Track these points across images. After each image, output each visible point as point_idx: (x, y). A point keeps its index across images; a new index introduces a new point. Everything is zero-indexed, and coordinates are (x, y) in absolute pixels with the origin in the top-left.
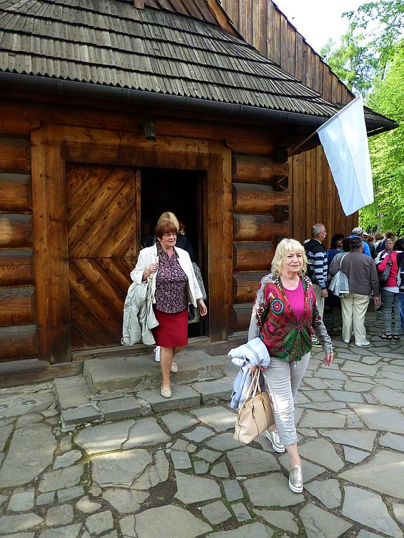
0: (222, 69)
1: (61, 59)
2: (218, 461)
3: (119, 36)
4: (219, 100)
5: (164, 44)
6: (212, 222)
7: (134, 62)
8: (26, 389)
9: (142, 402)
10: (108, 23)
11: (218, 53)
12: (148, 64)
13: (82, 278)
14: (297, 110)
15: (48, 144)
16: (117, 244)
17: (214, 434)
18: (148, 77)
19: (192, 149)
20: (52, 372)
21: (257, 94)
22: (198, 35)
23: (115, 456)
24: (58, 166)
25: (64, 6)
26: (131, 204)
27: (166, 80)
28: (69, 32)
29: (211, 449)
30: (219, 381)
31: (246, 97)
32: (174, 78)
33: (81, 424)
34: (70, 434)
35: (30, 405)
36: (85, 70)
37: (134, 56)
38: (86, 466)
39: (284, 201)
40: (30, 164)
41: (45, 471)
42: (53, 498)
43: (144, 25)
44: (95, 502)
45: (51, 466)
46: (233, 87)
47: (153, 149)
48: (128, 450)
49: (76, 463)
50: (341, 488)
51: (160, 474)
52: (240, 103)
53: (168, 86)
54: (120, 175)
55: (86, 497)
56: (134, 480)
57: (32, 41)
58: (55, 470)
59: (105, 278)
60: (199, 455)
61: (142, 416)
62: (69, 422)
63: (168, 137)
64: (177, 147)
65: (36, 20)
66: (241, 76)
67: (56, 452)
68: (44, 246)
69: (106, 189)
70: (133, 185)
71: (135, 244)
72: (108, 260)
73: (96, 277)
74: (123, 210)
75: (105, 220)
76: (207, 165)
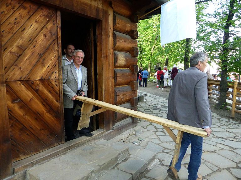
6: (105, 55)
13: (16, 98)
19: (94, 3)
54: (45, 12)
69: (34, 22)
70: (55, 22)
71: (58, 69)
72: (38, 82)
73: (29, 97)
74: (48, 41)
75: (34, 48)
76: (101, 16)
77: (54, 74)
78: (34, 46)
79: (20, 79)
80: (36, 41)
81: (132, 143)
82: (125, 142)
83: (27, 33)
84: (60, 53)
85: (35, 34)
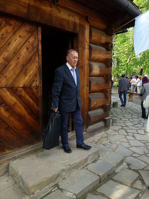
9: (69, 194)
13: (2, 102)
16: (27, 78)
19: (71, 19)
30: (98, 161)
47: (50, 13)
69: (18, 37)
70: (37, 37)
71: (38, 78)
72: (21, 89)
73: (13, 101)
74: (30, 53)
75: (18, 60)
76: (78, 31)
77: (35, 82)
78: (18, 58)
79: (6, 86)
80: (20, 54)
81: (104, 145)
82: (97, 144)
83: (12, 47)
84: (41, 64)
85: (19, 47)
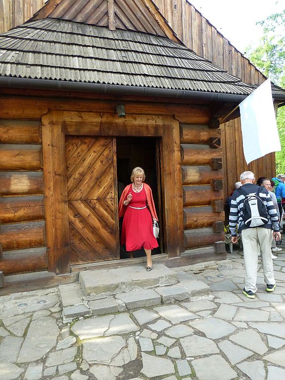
0: (170, 67)
1: (60, 67)
2: (173, 345)
3: (99, 49)
4: (168, 88)
5: (129, 53)
6: (167, 172)
7: (109, 66)
8: (40, 292)
9: (119, 302)
10: (91, 41)
11: (167, 56)
12: (118, 67)
13: (77, 214)
14: (224, 91)
15: (53, 124)
16: (101, 190)
17: (171, 325)
18: (119, 75)
19: (151, 122)
20: (57, 280)
21: (195, 82)
22: (153, 45)
23: (99, 340)
24: (60, 138)
25: (62, 32)
26: (110, 161)
27: (131, 76)
28: (65, 49)
29: (168, 336)
30: (175, 286)
31: (187, 85)
32: (136, 75)
33: (76, 317)
34: (69, 324)
35: (42, 304)
36: (76, 74)
37: (109, 61)
38: (79, 348)
39: (218, 155)
40: (41, 138)
41: (51, 351)
42: (55, 371)
43: (116, 41)
44: (84, 374)
45: (55, 347)
46: (178, 79)
47: (124, 123)
48: (108, 336)
49: (72, 346)
50: (265, 367)
51: (131, 355)
52: (183, 89)
53: (132, 80)
54: (102, 142)
55: (78, 371)
56: (112, 359)
57: (41, 57)
58: (58, 351)
59: (93, 214)
60: (159, 341)
61: (119, 312)
62: (68, 316)
63: (134, 115)
64: (140, 121)
65: (44, 43)
66: (183, 70)
67: (59, 338)
68: (51, 193)
69: (92, 152)
70: (111, 149)
71: (113, 189)
72: (95, 201)
73: (87, 213)
74: (105, 166)
77: (110, 194)
78: (92, 172)
79: (81, 198)
80: (94, 168)
82: (196, 275)
83: (87, 162)
84: (116, 175)
85: (93, 162)
